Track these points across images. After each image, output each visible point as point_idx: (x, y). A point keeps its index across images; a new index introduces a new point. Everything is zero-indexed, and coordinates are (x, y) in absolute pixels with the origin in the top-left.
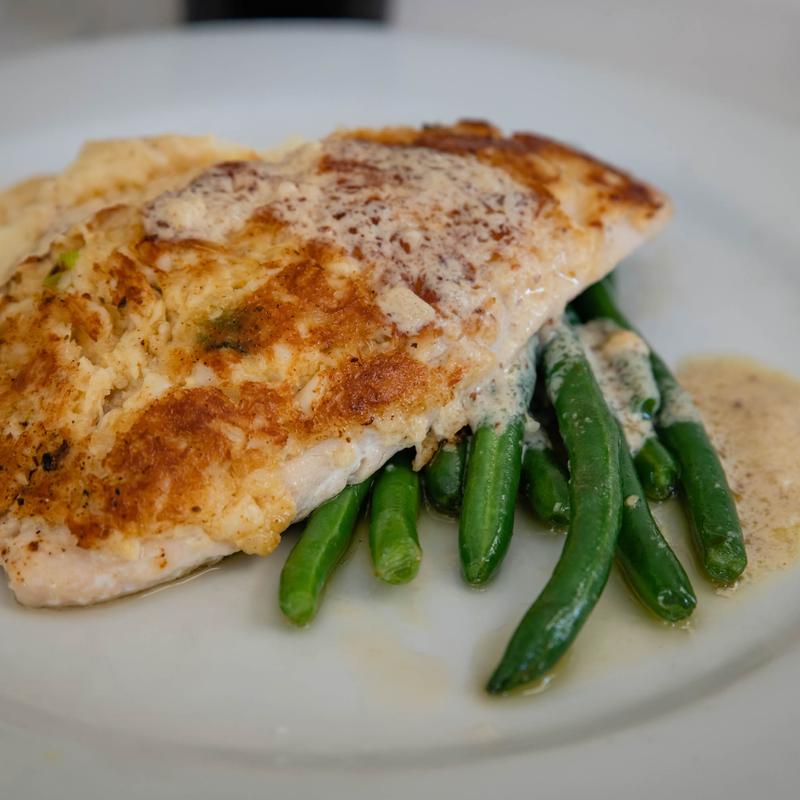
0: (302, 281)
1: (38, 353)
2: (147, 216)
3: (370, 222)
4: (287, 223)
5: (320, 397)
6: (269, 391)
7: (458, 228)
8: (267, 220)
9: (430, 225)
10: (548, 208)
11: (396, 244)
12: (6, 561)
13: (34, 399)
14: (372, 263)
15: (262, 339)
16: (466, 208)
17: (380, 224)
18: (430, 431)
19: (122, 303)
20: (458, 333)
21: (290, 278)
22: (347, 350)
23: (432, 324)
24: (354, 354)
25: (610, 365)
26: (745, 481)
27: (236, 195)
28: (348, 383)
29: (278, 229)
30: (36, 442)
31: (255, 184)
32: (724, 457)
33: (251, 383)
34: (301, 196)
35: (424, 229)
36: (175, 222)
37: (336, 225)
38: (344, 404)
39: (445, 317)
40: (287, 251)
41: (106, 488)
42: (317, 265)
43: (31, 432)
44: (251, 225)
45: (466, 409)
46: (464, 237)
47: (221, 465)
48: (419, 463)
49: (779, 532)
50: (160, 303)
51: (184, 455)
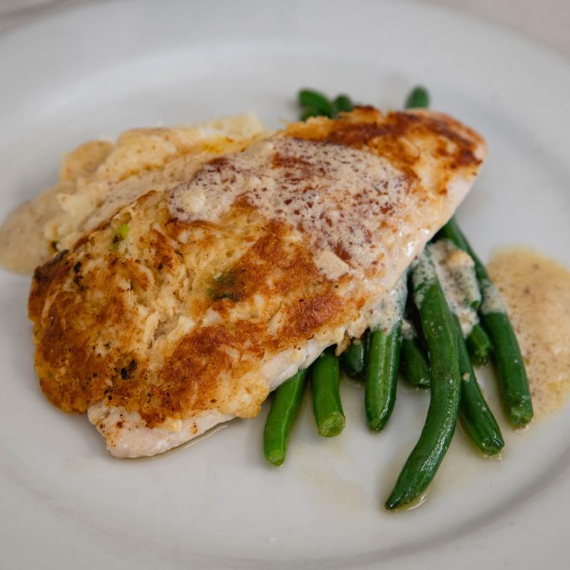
0: (268, 250)
1: (111, 299)
2: (170, 203)
3: (307, 206)
4: (256, 207)
5: (282, 325)
6: (253, 325)
7: (360, 207)
8: (244, 204)
9: (344, 206)
10: (414, 185)
11: (324, 220)
12: (104, 432)
13: (112, 330)
14: (309, 234)
15: (247, 291)
16: (365, 192)
17: (314, 207)
18: (346, 333)
19: (160, 267)
20: (362, 276)
21: (261, 247)
22: (297, 294)
23: (347, 274)
24: (301, 296)
25: (451, 275)
26: (532, 349)
27: (224, 187)
28: (298, 316)
29: (251, 212)
30: (116, 359)
31: (234, 177)
32: (519, 332)
33: (242, 321)
34: (264, 186)
35: (340, 208)
36: (188, 209)
37: (286, 208)
38: (297, 329)
39: (354, 268)
40: (258, 228)
41: (161, 393)
42: (276, 238)
43: (113, 354)
44: (234, 208)
45: (367, 319)
46: (365, 212)
47: (227, 373)
48: (339, 351)
49: (552, 386)
50: (184, 266)
51: (205, 369)
